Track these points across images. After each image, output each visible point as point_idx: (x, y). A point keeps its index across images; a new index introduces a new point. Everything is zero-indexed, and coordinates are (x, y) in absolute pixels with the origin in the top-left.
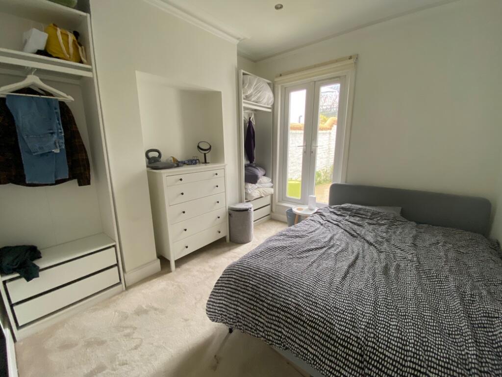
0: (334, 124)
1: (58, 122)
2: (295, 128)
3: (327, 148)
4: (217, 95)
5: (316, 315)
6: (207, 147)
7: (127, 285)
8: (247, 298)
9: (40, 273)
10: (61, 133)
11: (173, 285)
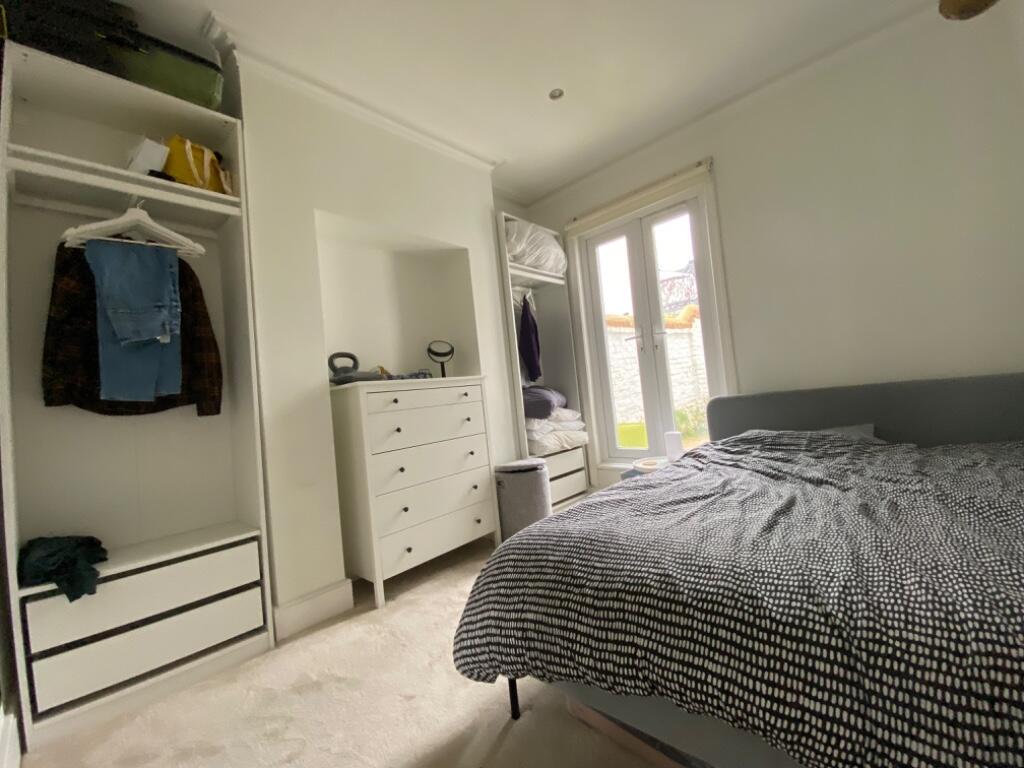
0: (694, 316)
1: (172, 288)
2: (618, 323)
3: (690, 364)
4: (462, 254)
5: (711, 586)
6: (447, 349)
7: (280, 636)
8: (545, 588)
9: (100, 588)
10: (176, 306)
11: (379, 633)
